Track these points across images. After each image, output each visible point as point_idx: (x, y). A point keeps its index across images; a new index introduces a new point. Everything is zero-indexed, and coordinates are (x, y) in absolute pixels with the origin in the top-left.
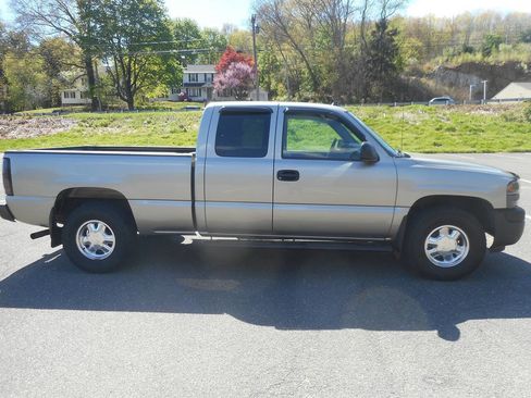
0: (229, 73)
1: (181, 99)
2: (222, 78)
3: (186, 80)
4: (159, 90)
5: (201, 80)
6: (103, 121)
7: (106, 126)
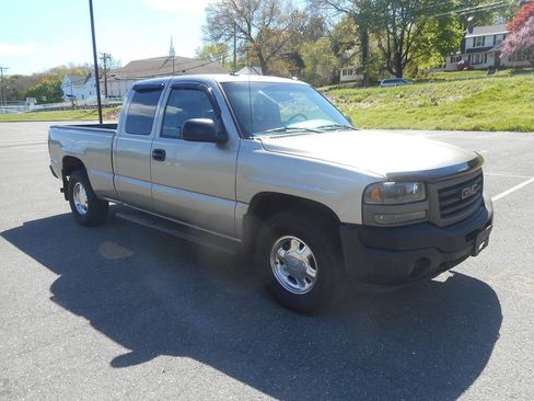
0: (524, 31)
1: (460, 68)
2: (513, 38)
3: (469, 45)
4: (435, 60)
5: (488, 42)
6: (358, 97)
7: (359, 101)
